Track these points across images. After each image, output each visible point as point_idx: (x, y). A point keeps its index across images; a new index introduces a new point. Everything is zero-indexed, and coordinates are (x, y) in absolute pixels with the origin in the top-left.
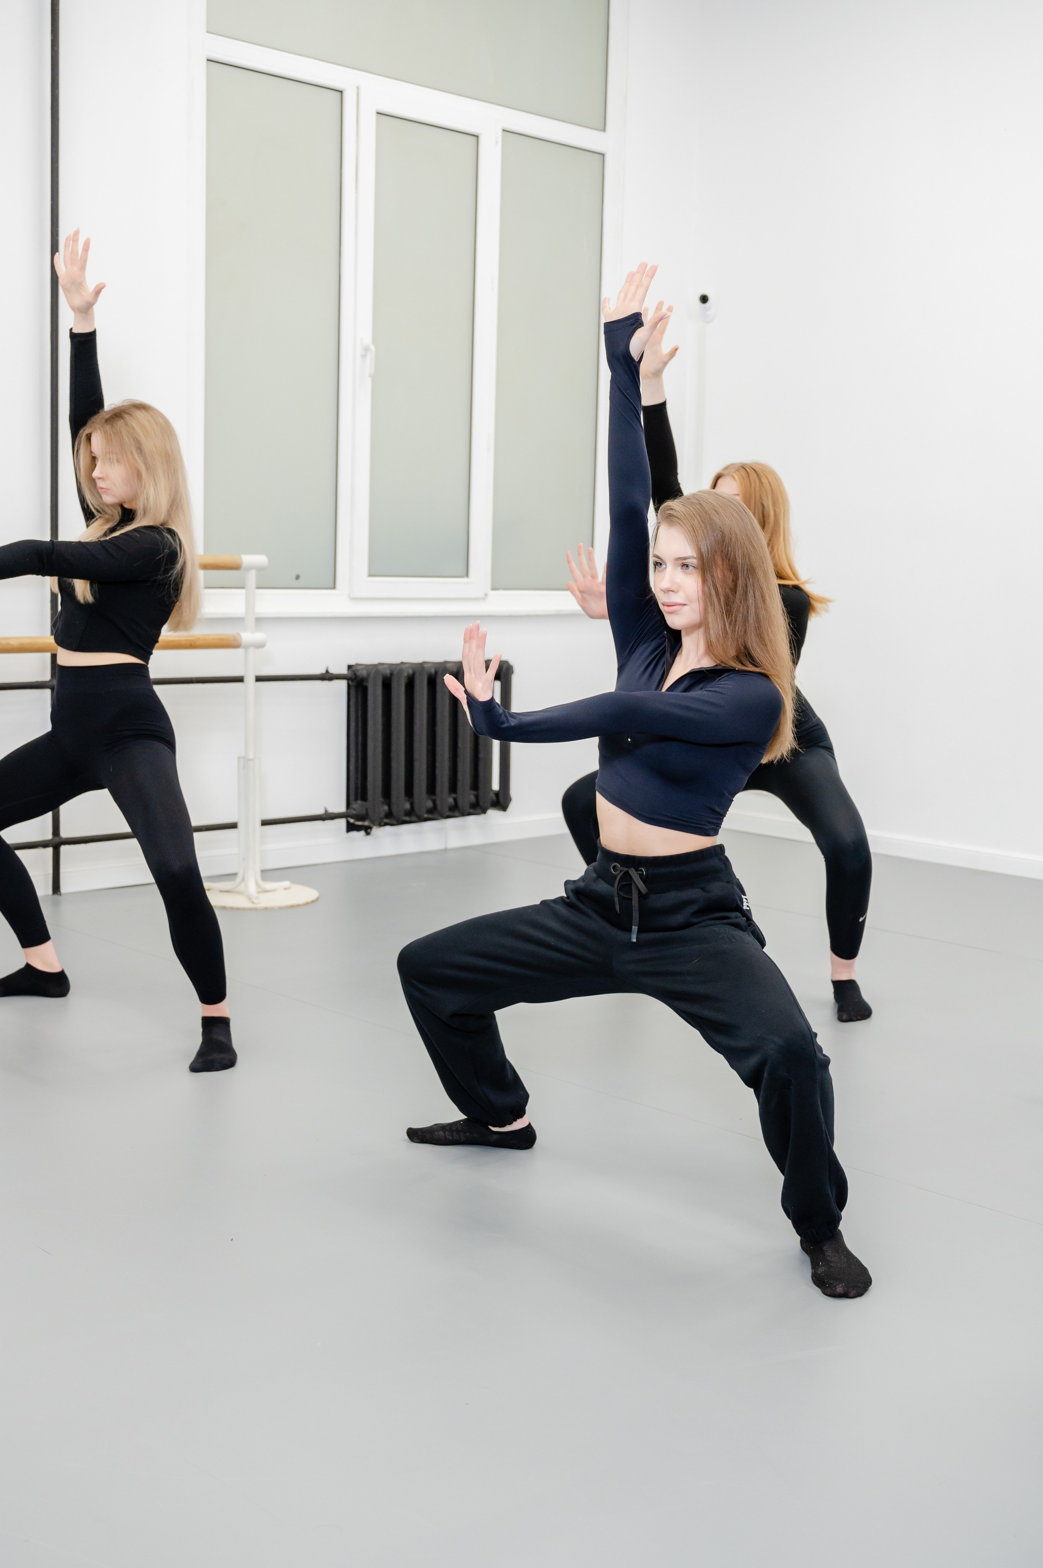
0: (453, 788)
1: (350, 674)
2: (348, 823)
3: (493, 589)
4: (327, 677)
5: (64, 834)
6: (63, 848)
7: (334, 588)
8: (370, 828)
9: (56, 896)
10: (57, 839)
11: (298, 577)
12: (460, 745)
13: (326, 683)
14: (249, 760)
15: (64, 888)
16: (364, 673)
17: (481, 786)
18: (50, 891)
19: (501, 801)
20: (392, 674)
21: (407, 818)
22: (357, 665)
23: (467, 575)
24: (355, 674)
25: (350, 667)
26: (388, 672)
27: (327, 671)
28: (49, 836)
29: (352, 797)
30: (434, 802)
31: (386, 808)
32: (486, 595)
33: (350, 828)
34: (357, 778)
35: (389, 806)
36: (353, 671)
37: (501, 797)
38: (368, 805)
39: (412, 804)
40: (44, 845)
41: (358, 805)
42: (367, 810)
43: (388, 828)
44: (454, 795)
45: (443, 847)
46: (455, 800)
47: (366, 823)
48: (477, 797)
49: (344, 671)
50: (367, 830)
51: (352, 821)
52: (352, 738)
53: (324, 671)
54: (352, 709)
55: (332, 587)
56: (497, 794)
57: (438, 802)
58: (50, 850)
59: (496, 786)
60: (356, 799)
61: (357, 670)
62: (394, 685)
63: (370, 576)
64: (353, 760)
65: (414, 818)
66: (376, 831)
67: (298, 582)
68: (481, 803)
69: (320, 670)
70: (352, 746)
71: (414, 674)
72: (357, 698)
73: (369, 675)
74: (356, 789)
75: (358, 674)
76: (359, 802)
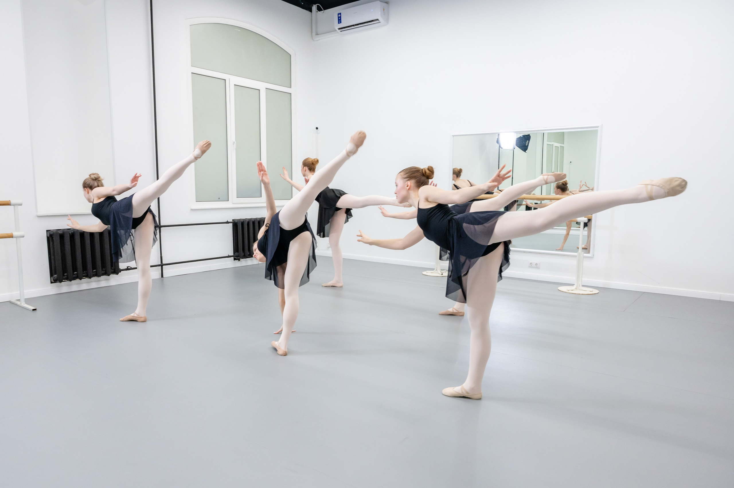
1: (233, 222)
2: (234, 258)
4: (227, 222)
5: (164, 263)
6: (163, 266)
7: (228, 201)
8: (240, 259)
9: (162, 278)
10: (162, 264)
11: (219, 198)
13: (227, 224)
15: (164, 276)
16: (237, 221)
18: (161, 277)
20: (243, 221)
21: (249, 257)
22: (235, 219)
25: (233, 220)
26: (242, 221)
28: (160, 263)
29: (235, 251)
31: (243, 254)
33: (235, 259)
34: (236, 247)
38: (239, 253)
40: (159, 265)
41: (236, 254)
42: (239, 255)
43: (244, 259)
47: (239, 258)
49: (231, 221)
50: (239, 260)
51: (235, 257)
52: (234, 237)
54: (234, 230)
58: (160, 267)
62: (244, 224)
63: (237, 198)
64: (235, 242)
65: (250, 256)
66: (241, 260)
67: (219, 200)
69: (225, 221)
70: (234, 239)
71: (249, 221)
72: (235, 227)
75: (235, 221)
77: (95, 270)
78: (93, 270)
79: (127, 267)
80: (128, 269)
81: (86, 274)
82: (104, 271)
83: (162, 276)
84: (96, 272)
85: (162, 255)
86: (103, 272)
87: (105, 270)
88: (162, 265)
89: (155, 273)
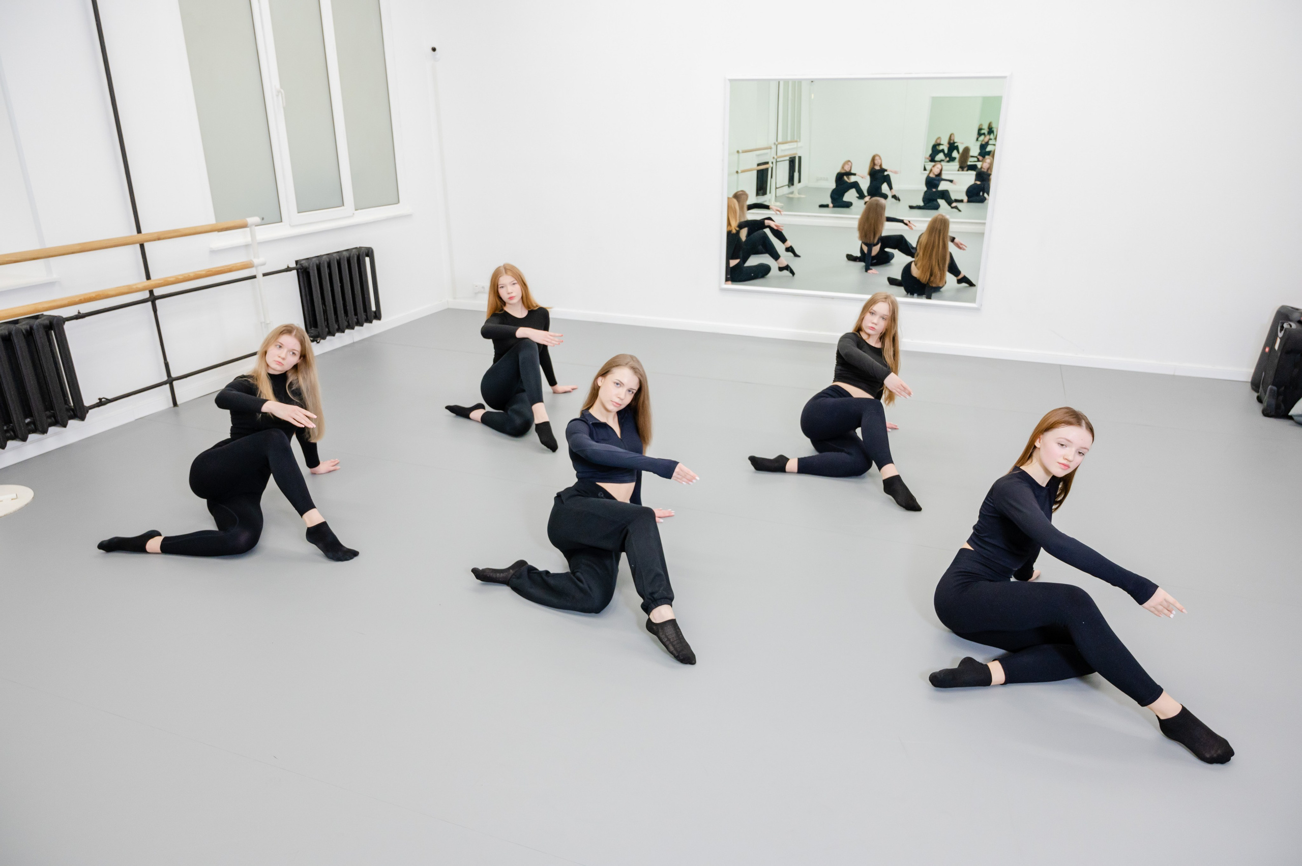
0: (356, 314)
1: (297, 266)
3: (356, 210)
4: (288, 269)
5: (174, 375)
6: (175, 383)
7: (281, 221)
9: (176, 408)
10: (170, 379)
11: (263, 219)
12: (356, 293)
13: (288, 272)
14: (268, 324)
15: (178, 402)
16: (305, 264)
17: (368, 310)
18: (172, 405)
19: (377, 316)
20: (320, 263)
21: (337, 332)
22: (300, 259)
23: (343, 205)
24: (302, 266)
25: (297, 262)
26: (315, 261)
27: (288, 267)
28: (165, 378)
29: (308, 327)
30: (348, 322)
31: (327, 329)
32: (354, 214)
34: (309, 317)
35: (329, 329)
36: (300, 264)
37: (377, 314)
38: (319, 329)
39: (339, 326)
40: (164, 384)
41: (313, 330)
42: (319, 333)
44: (356, 317)
45: (352, 342)
46: (357, 319)
47: (318, 339)
48: (367, 316)
49: (293, 265)
52: (304, 297)
53: (286, 267)
54: (302, 285)
55: (280, 221)
56: (375, 312)
57: (350, 322)
58: (168, 386)
59: (374, 308)
60: (311, 328)
61: (302, 264)
62: (322, 268)
63: (298, 213)
64: (306, 308)
66: (322, 341)
67: (264, 221)
68: (369, 318)
69: (284, 267)
70: (304, 302)
71: (330, 260)
72: (303, 277)
73: (309, 265)
74: (310, 322)
75: (303, 265)
76: (313, 328)
77: (28, 420)
78: (26, 418)
79: (100, 399)
80: (102, 403)
81: (12, 433)
82: (49, 417)
83: (175, 404)
84: (33, 422)
85: (169, 360)
86: (49, 420)
87: (54, 416)
88: (170, 381)
89: (159, 400)
